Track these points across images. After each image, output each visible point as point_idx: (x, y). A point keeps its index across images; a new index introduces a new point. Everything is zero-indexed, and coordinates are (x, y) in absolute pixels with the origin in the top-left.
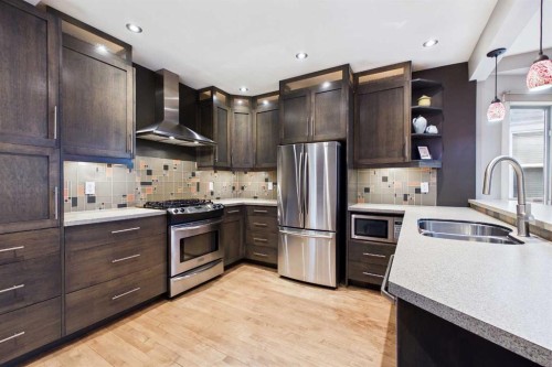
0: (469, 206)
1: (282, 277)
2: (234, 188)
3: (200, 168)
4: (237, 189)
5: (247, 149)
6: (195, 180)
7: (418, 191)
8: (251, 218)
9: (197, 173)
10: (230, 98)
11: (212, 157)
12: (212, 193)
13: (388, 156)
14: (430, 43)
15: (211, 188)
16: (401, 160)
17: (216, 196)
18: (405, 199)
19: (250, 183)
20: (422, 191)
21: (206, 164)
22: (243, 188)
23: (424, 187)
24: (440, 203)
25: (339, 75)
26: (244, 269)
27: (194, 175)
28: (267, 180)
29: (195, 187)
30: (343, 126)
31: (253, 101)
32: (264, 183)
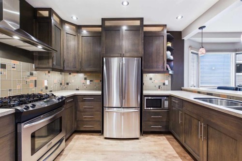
0: (182, 90)
1: (106, 138)
2: (61, 84)
3: (37, 69)
4: (63, 84)
5: (75, 58)
6: (33, 78)
7: (164, 84)
8: (80, 104)
9: (34, 72)
10: (63, 22)
11: (50, 61)
12: (47, 88)
13: (157, 68)
14: (180, 17)
15: (46, 84)
16: (162, 70)
17: (49, 89)
18: (159, 88)
19: (73, 81)
20: (166, 84)
21: (44, 66)
22: (68, 84)
23: (167, 82)
24: (172, 89)
25: (138, 23)
26: (77, 139)
27: (32, 74)
28: (85, 79)
29: (34, 84)
30: (141, 50)
31: (79, 28)
32: (83, 81)
